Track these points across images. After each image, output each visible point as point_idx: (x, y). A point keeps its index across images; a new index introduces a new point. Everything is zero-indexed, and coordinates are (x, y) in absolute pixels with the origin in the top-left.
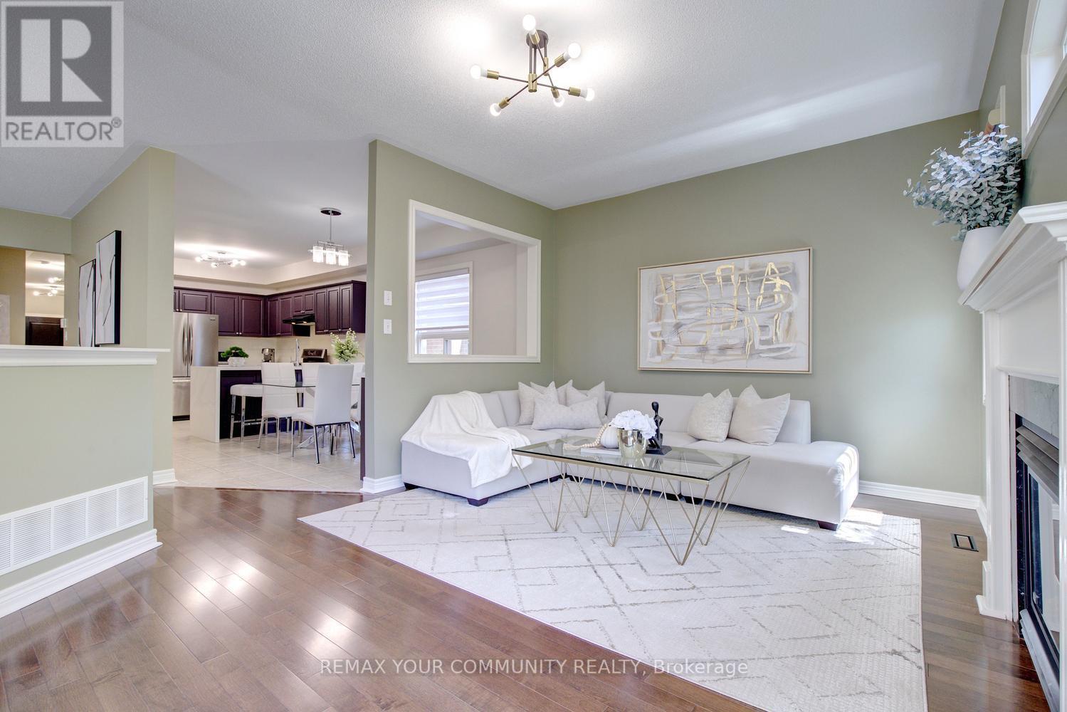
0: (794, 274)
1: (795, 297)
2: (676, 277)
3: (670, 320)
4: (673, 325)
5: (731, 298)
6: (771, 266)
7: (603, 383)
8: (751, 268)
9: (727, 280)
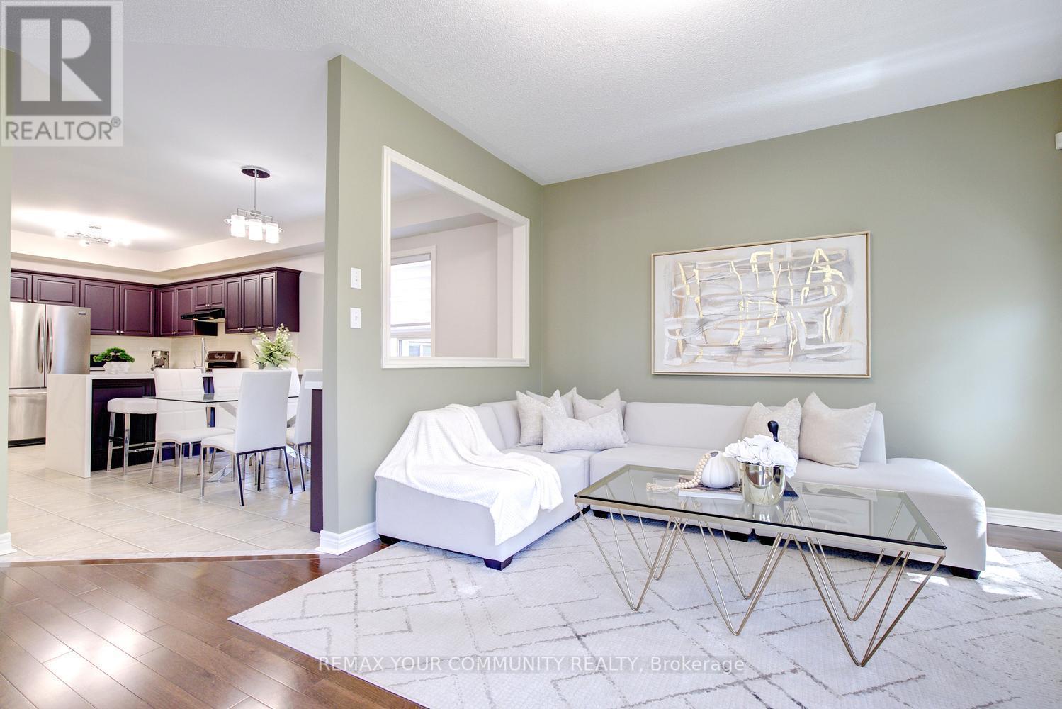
0: (848, 262)
1: (849, 290)
2: (699, 265)
3: (692, 316)
4: (696, 321)
5: (771, 290)
6: (819, 252)
7: (617, 391)
8: (794, 256)
9: (764, 268)
